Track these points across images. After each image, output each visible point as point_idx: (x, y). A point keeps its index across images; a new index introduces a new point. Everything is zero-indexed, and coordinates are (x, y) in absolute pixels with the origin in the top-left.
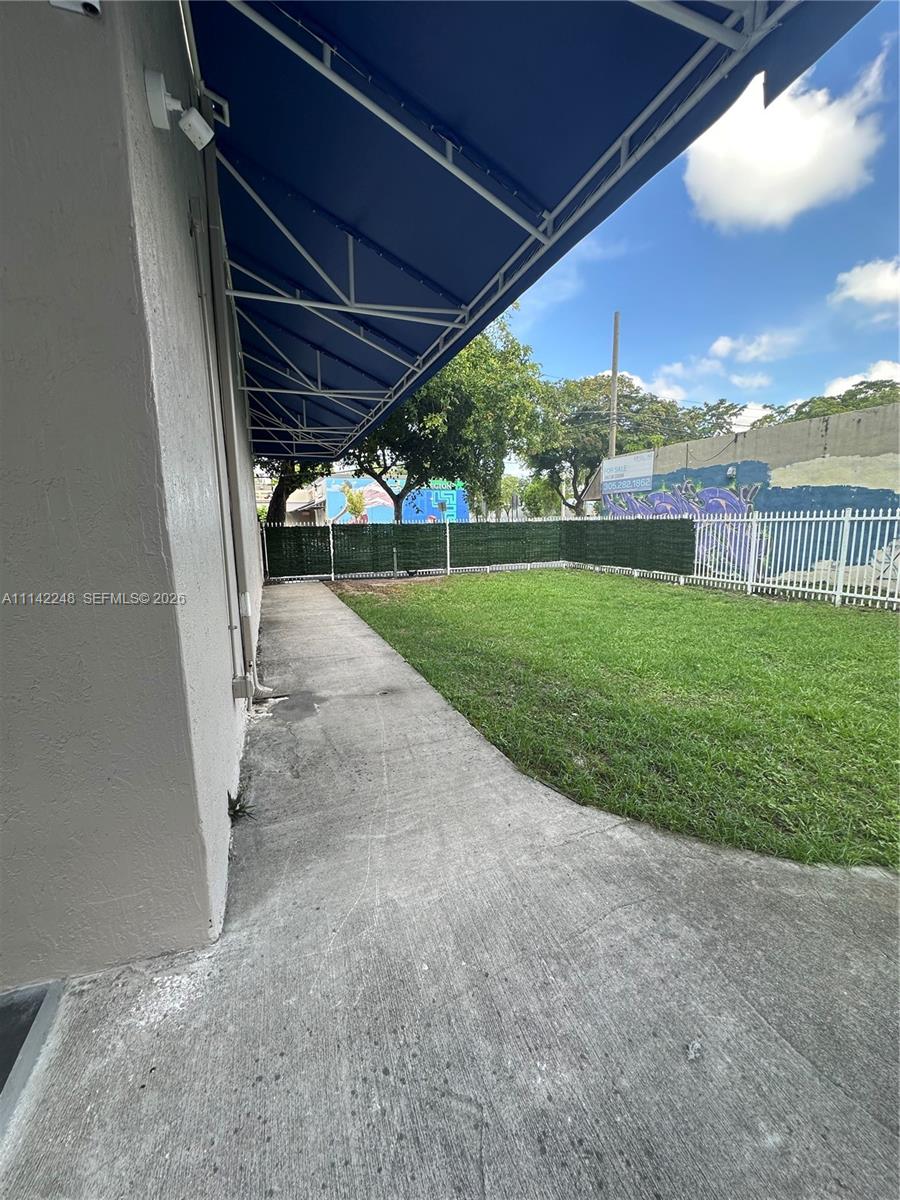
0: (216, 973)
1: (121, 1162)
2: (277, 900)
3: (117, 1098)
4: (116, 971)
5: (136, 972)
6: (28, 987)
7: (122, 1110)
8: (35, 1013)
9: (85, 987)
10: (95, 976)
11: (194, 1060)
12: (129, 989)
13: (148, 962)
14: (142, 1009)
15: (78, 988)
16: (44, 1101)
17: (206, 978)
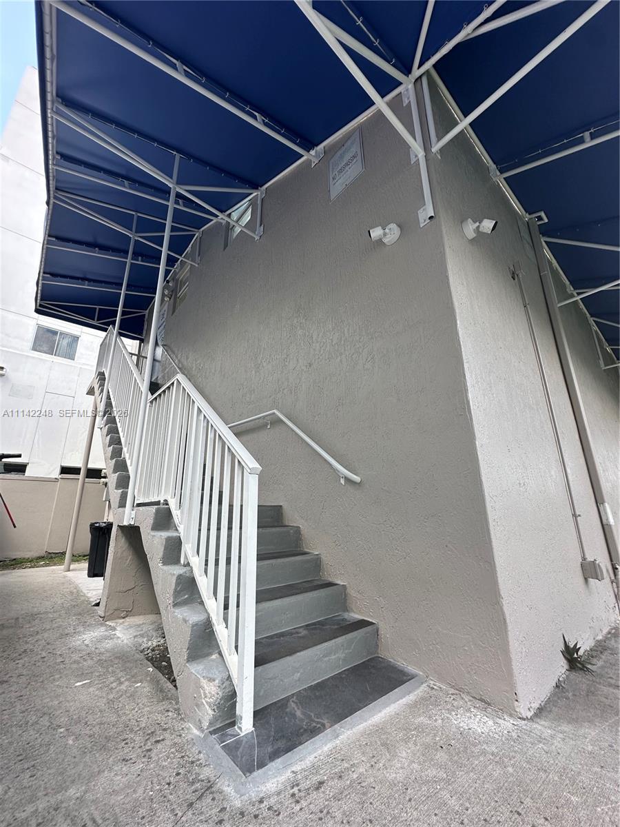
0: (514, 735)
1: (415, 766)
2: (593, 734)
3: (427, 741)
4: (452, 691)
5: (463, 698)
6: (411, 669)
7: (427, 746)
8: (410, 680)
9: (435, 687)
10: (441, 686)
11: (477, 762)
12: (455, 703)
13: (471, 698)
14: (458, 716)
15: (431, 686)
16: (398, 714)
17: (506, 732)
